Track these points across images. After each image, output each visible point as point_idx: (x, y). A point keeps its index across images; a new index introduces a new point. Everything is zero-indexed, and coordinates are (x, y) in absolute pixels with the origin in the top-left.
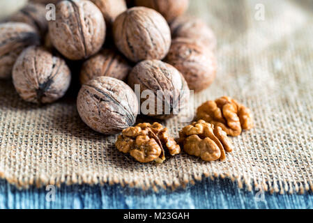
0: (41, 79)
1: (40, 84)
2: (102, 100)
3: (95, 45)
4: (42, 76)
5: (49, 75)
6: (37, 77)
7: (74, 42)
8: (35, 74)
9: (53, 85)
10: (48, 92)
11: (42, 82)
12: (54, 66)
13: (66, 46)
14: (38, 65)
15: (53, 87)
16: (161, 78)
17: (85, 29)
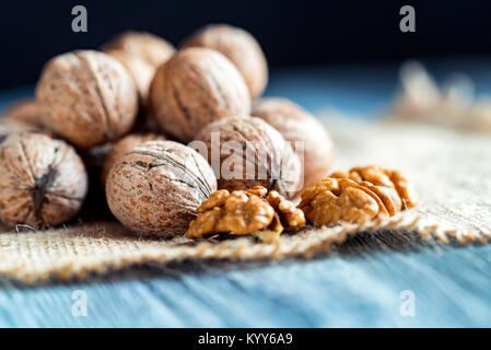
0: (37, 170)
1: (36, 179)
2: (151, 166)
3: (122, 110)
4: (39, 165)
5: (50, 162)
6: (30, 167)
7: (86, 107)
8: (25, 163)
9: (59, 179)
10: (50, 193)
11: (40, 176)
12: (56, 150)
13: (73, 116)
14: (29, 149)
15: (59, 185)
16: (246, 130)
17: (103, 84)
